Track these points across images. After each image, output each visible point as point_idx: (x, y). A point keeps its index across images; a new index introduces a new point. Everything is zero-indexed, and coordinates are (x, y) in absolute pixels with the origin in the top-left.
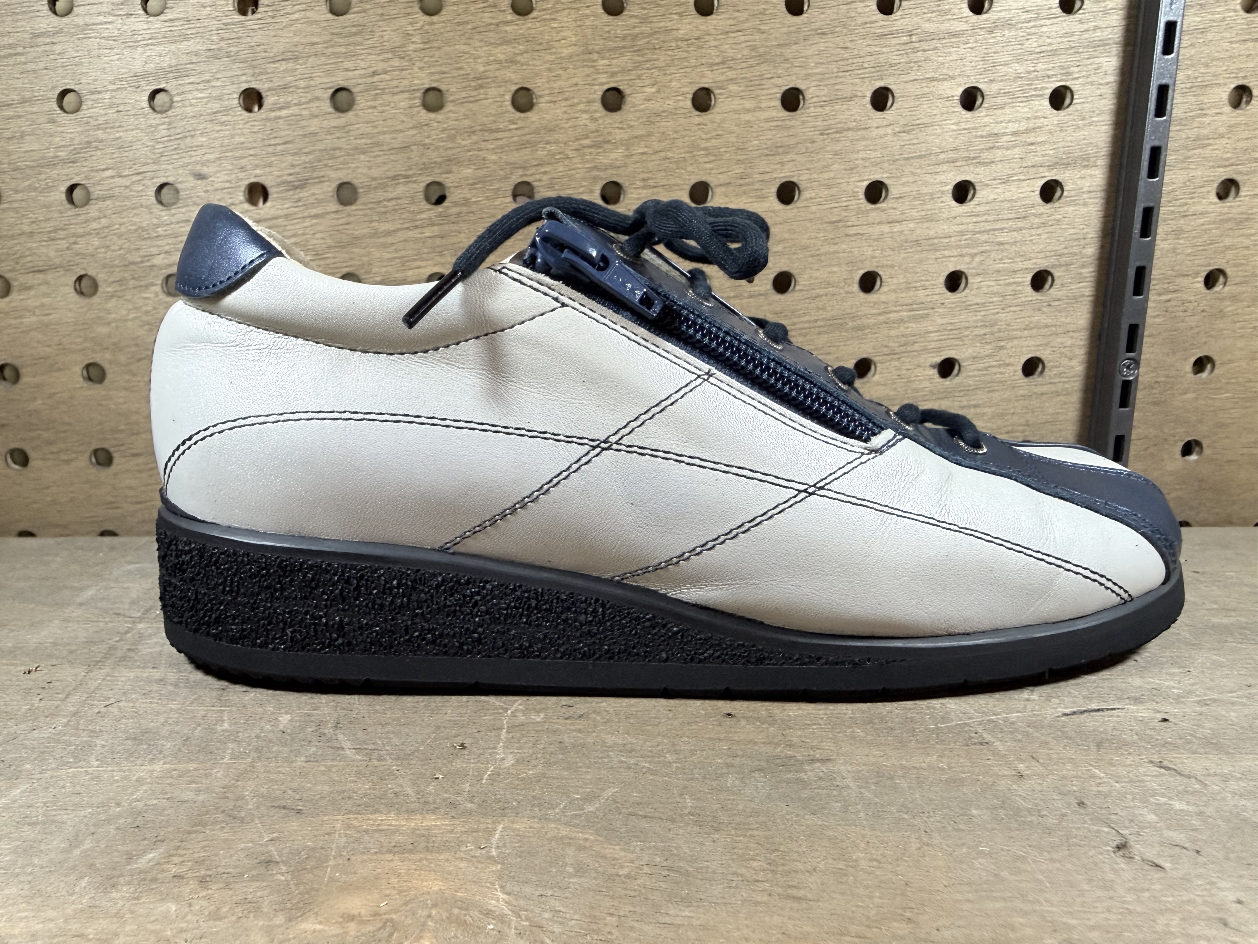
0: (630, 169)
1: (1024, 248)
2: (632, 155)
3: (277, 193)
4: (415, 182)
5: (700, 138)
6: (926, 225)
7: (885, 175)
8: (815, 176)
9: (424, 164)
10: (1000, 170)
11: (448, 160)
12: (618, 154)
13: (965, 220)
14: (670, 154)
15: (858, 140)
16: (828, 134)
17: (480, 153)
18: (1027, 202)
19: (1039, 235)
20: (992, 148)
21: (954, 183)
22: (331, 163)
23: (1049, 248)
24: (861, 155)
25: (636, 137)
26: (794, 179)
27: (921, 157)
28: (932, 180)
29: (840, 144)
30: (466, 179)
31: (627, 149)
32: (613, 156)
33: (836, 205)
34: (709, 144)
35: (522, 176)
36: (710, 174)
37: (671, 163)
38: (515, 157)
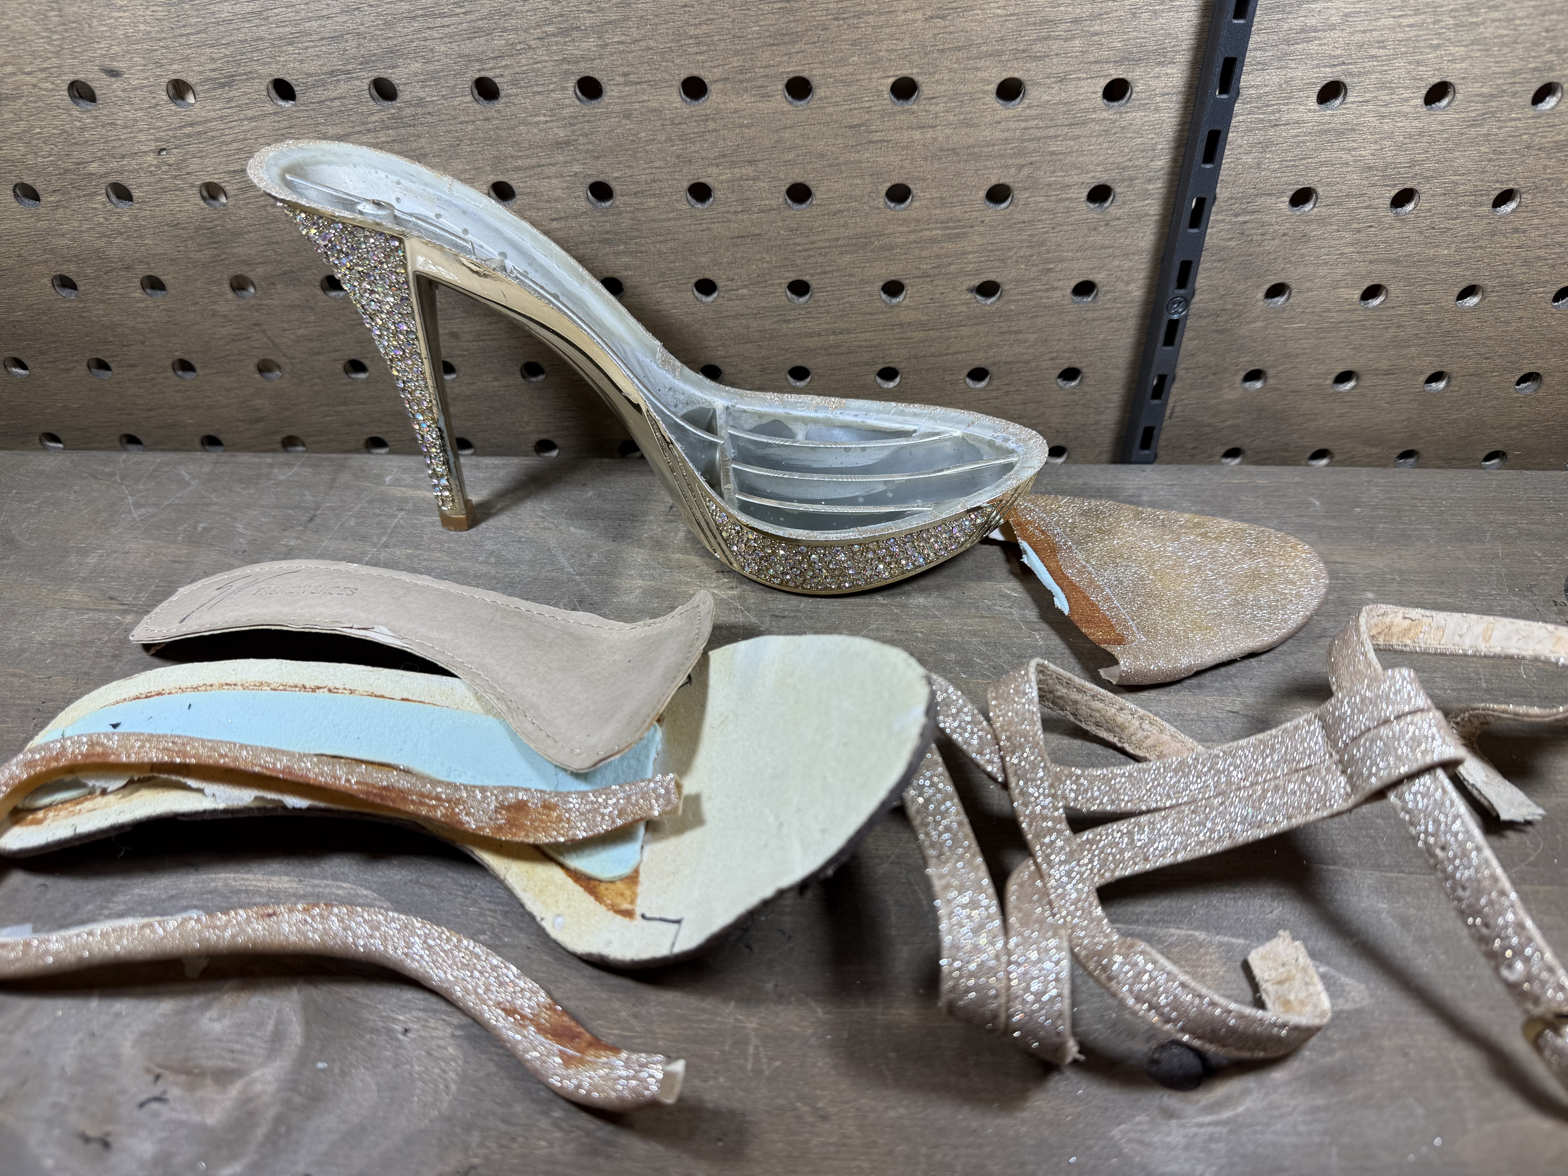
0: (605, 62)
1: (1081, 159)
2: (607, 45)
3: (205, 91)
4: (357, 78)
5: (687, 23)
6: (964, 131)
7: (915, 71)
8: (830, 70)
9: (363, 56)
10: (1057, 66)
11: (391, 52)
12: (590, 43)
13: (1012, 125)
14: (652, 44)
15: (882, 27)
16: (843, 19)
17: (428, 43)
18: (1087, 105)
19: (1100, 144)
20: (1047, 38)
21: (999, 81)
23: (1110, 160)
24: (885, 45)
25: (610, 23)
26: (805, 75)
27: (959, 49)
28: (972, 76)
29: (860, 31)
30: (416, 74)
31: (600, 38)
32: (585, 45)
33: (857, 106)
34: (698, 31)
35: (479, 71)
36: (703, 67)
37: (655, 54)
38: (467, 47)
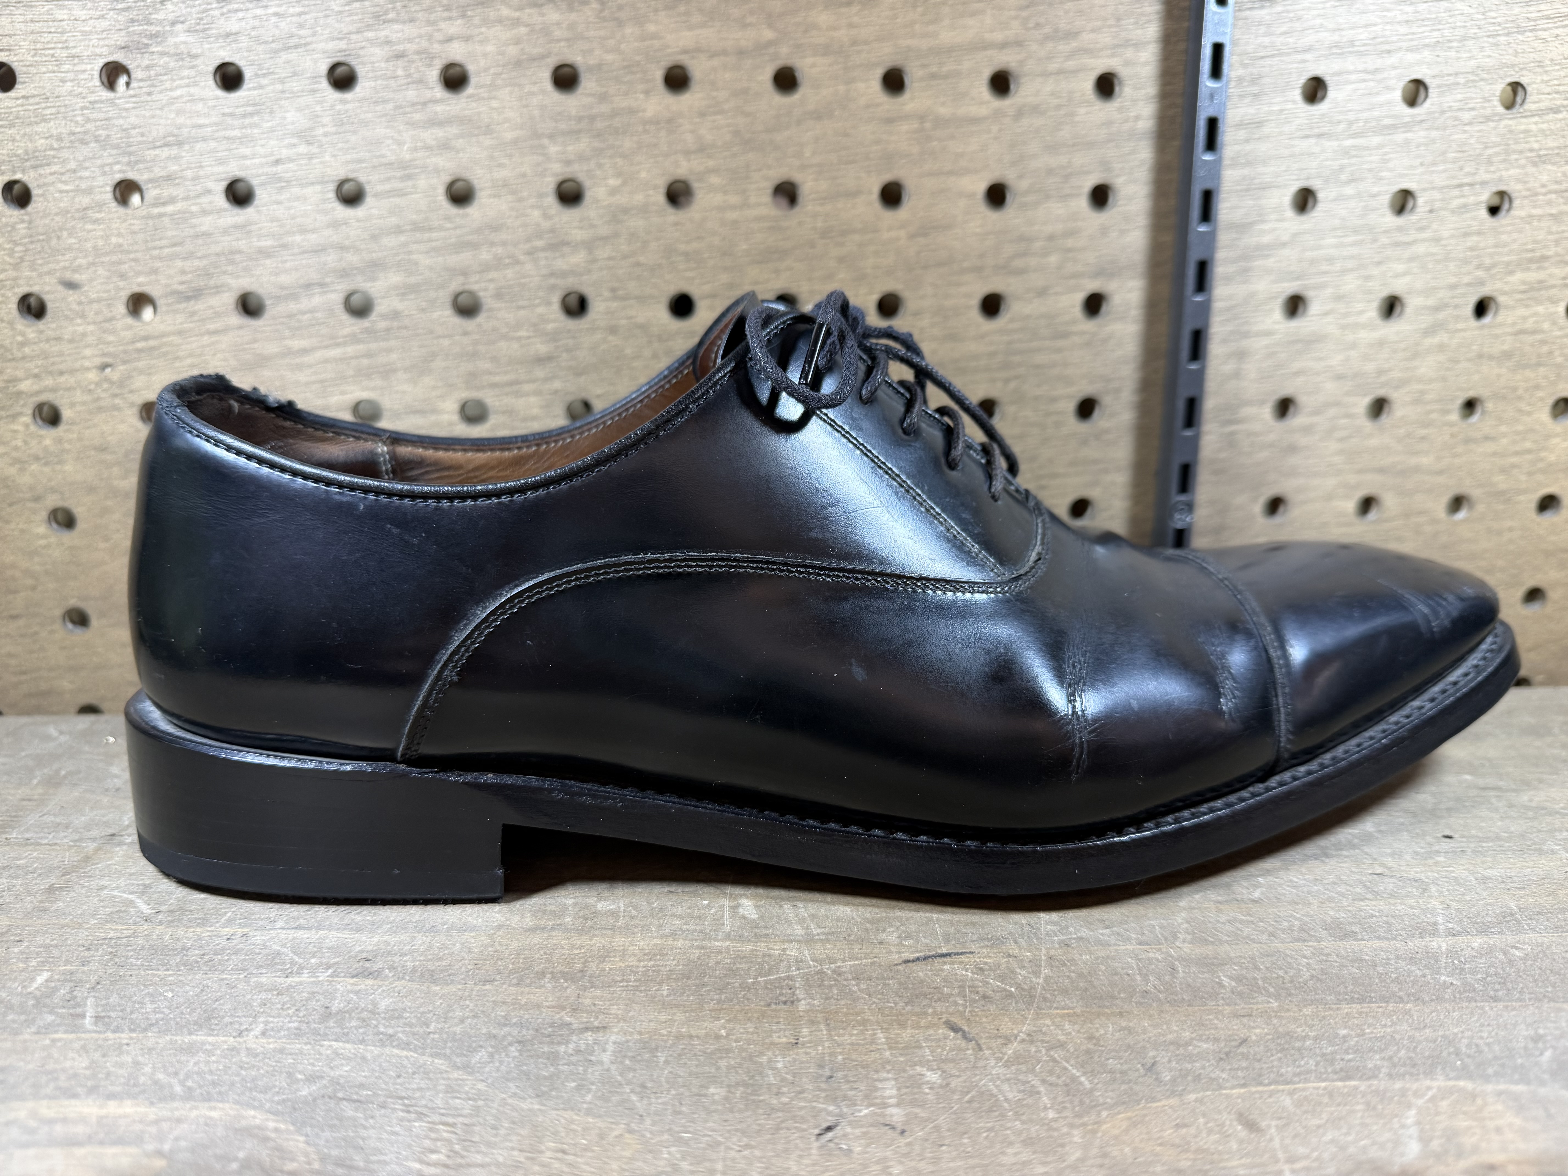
0: (595, 277)
1: (1065, 372)
2: (596, 260)
3: (168, 305)
4: (332, 291)
5: (678, 240)
7: (899, 287)
9: (343, 269)
11: (372, 266)
12: (578, 259)
13: (995, 339)
14: (642, 260)
17: (411, 257)
18: (1068, 319)
20: (1025, 254)
21: (982, 296)
22: (230, 268)
23: (1094, 373)
25: (600, 239)
27: (942, 265)
28: (955, 292)
30: (395, 288)
31: (590, 253)
32: (573, 260)
34: (689, 248)
35: (462, 284)
36: (692, 284)
37: (644, 270)
38: (454, 261)
